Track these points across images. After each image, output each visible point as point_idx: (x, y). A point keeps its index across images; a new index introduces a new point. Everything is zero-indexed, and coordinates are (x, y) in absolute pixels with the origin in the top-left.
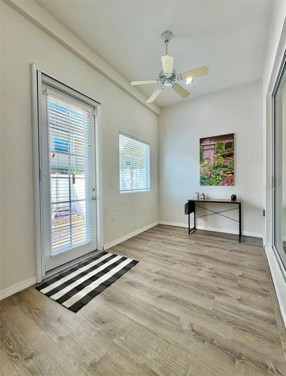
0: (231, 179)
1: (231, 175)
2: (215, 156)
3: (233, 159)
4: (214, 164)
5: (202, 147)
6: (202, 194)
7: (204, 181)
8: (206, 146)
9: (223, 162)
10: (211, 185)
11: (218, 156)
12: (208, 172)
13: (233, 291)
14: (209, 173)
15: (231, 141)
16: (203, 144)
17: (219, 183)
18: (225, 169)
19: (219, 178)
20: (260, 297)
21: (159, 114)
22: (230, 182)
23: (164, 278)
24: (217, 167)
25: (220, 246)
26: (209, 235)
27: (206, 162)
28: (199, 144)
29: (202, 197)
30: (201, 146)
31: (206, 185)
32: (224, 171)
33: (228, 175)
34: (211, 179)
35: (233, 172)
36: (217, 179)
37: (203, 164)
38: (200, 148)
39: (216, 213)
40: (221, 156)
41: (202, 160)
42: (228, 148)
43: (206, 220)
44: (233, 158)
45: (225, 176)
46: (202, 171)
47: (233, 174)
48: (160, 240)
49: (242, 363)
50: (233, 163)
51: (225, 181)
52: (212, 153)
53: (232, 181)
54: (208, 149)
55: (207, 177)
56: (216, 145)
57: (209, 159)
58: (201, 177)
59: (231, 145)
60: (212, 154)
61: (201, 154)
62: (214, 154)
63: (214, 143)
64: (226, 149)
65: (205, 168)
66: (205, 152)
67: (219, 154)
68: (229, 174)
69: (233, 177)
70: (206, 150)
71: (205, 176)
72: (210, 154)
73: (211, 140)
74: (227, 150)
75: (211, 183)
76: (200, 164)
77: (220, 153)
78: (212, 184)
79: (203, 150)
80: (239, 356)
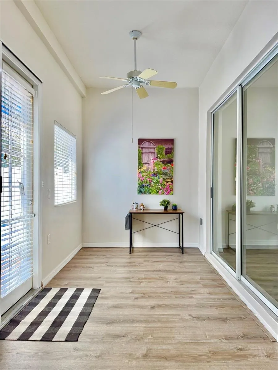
0: (170, 187)
1: (170, 183)
2: (155, 161)
3: (173, 167)
4: (154, 170)
5: (141, 149)
6: (141, 205)
7: (142, 189)
8: (145, 149)
9: (163, 169)
10: (150, 193)
11: (158, 162)
12: (147, 179)
13: (202, 290)
14: (149, 180)
15: (170, 147)
16: (141, 146)
17: (158, 191)
18: (165, 177)
19: (159, 187)
20: (220, 288)
21: (85, 95)
22: (169, 191)
23: (142, 295)
24: (156, 174)
25: (169, 260)
26: (151, 251)
27: (145, 168)
28: (137, 146)
29: (142, 208)
30: (139, 147)
31: (145, 194)
32: (164, 178)
33: (167, 183)
34: (151, 187)
35: (173, 181)
36: (157, 187)
37: (142, 170)
38: (138, 151)
39: (155, 226)
40: (161, 161)
41: (140, 164)
42: (168, 154)
43: (144, 235)
44: (173, 165)
45: (164, 184)
46: (141, 178)
47: (172, 182)
48: (104, 265)
49: (230, 321)
50: (173, 171)
51: (165, 190)
52: (152, 157)
53: (171, 190)
54: (147, 153)
55: (146, 185)
56: (156, 149)
57: (148, 164)
58: (139, 184)
59: (171, 152)
60: (152, 159)
61: (140, 158)
62: (154, 159)
63: (154, 147)
64: (166, 154)
65: (144, 174)
66: (144, 155)
67: (159, 160)
68: (169, 182)
69: (172, 185)
70: (145, 154)
71: (144, 184)
72: (149, 159)
73: (150, 142)
74: (166, 156)
75: (151, 191)
76: (139, 168)
77: (160, 158)
78: (152, 193)
79: (142, 153)
80: (227, 319)
